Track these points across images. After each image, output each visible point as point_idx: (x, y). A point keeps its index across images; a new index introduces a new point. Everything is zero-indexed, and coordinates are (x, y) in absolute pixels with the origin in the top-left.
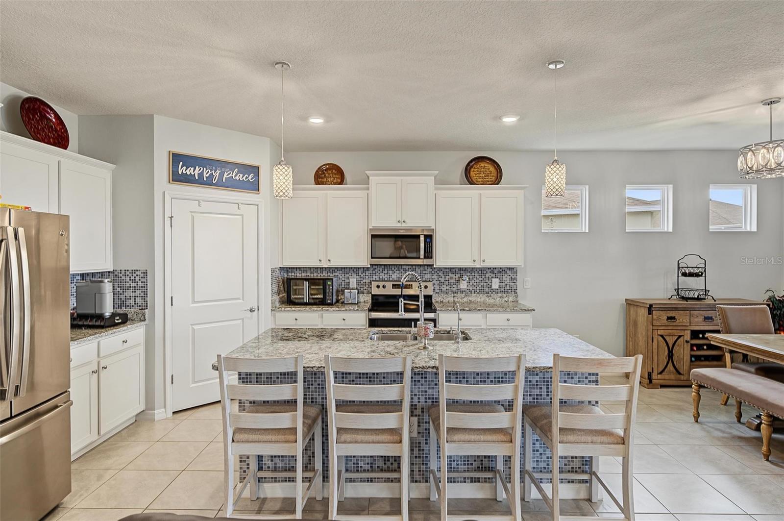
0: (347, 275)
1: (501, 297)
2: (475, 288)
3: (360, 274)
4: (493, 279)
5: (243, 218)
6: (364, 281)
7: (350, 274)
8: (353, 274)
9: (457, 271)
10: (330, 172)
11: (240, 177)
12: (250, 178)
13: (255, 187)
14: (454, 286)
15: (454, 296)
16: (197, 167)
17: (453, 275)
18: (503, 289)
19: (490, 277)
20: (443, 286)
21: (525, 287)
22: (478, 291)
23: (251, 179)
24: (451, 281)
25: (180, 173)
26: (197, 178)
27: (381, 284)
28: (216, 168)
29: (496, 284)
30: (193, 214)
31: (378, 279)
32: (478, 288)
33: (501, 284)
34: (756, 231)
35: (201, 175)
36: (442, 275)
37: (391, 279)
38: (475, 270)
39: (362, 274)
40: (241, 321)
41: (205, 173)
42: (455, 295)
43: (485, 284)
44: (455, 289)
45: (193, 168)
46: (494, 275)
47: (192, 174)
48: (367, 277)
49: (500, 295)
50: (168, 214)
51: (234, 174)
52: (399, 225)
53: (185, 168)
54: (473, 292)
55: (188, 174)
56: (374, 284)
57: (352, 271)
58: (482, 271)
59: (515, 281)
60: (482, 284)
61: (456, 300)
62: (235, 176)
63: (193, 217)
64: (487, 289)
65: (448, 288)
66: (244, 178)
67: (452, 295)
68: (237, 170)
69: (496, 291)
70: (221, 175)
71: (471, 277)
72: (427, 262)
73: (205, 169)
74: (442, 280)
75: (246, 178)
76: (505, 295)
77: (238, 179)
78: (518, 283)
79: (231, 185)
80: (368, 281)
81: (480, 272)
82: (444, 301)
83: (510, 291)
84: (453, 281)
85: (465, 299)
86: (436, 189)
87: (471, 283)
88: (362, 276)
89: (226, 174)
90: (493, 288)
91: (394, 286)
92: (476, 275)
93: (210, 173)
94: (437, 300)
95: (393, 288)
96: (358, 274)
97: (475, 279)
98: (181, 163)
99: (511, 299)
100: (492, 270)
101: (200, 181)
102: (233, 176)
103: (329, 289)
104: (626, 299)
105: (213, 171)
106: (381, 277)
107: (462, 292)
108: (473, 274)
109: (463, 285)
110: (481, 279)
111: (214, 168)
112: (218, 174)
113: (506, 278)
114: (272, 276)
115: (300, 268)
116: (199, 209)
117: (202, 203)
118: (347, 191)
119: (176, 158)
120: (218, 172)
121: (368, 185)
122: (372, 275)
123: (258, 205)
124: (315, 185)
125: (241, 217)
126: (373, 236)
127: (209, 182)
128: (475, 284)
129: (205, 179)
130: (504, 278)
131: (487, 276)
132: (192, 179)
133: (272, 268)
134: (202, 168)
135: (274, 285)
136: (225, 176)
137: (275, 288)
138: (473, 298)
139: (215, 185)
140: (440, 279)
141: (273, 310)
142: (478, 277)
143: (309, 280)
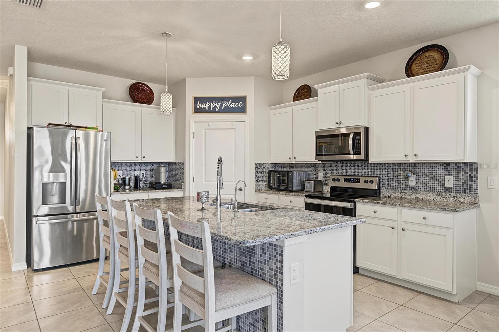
0: (317, 171)
1: (454, 197)
4: (446, 177)
7: (319, 170)
10: (304, 91)
11: (233, 105)
13: (243, 110)
14: (402, 182)
15: (401, 193)
16: (207, 103)
17: (402, 172)
18: (458, 188)
19: (442, 174)
20: (393, 182)
21: (489, 187)
22: (429, 189)
23: (240, 105)
24: (399, 177)
25: (198, 107)
26: (207, 109)
27: (336, 178)
28: (218, 101)
29: (449, 182)
30: (206, 130)
32: (429, 185)
33: (457, 183)
35: (209, 107)
36: (391, 171)
37: (348, 174)
38: (424, 166)
39: (327, 169)
41: (212, 106)
42: (403, 191)
43: (436, 182)
44: (404, 186)
45: (205, 104)
46: (447, 173)
47: (205, 107)
49: (453, 194)
50: (192, 131)
51: (229, 103)
52: (337, 126)
53: (201, 104)
54: (422, 189)
55: (203, 107)
56: (332, 178)
57: (320, 167)
58: (433, 166)
59: (474, 179)
60: (433, 182)
61: (404, 196)
63: (205, 132)
64: (439, 188)
65: (397, 184)
66: (236, 105)
67: (400, 191)
68: (231, 101)
69: (450, 190)
70: (221, 105)
71: (420, 174)
72: (356, 157)
73: (212, 103)
74: (391, 176)
75: (237, 105)
76: (459, 195)
78: (480, 182)
79: (228, 110)
81: (431, 168)
82: (392, 196)
83: (467, 191)
84: (402, 177)
85: (413, 196)
86: (370, 88)
87: (421, 180)
89: (224, 104)
90: (446, 186)
92: (426, 171)
93: (214, 105)
94: (386, 195)
95: (344, 182)
96: (324, 170)
97: (424, 176)
98: (199, 102)
99: (468, 200)
100: (446, 165)
101: (209, 111)
102: (229, 105)
103: (290, 179)
105: (217, 104)
107: (411, 189)
108: (422, 171)
109: (412, 181)
110: (432, 176)
111: (217, 102)
113: (463, 176)
114: (257, 169)
115: (280, 164)
116: (209, 127)
117: (210, 124)
118: (305, 104)
119: (197, 100)
120: (219, 104)
121: (317, 96)
122: (334, 170)
123: (245, 122)
124: (294, 101)
125: (234, 130)
126: (317, 137)
127: (214, 111)
128: (425, 181)
129: (212, 109)
130: (460, 176)
131: (439, 172)
132: (204, 110)
133: (256, 163)
134: (210, 103)
135: (260, 175)
136: (224, 106)
137: (261, 177)
138: (421, 196)
139: (218, 112)
140: (389, 175)
141: (256, 191)
142: (428, 174)
143: (278, 172)
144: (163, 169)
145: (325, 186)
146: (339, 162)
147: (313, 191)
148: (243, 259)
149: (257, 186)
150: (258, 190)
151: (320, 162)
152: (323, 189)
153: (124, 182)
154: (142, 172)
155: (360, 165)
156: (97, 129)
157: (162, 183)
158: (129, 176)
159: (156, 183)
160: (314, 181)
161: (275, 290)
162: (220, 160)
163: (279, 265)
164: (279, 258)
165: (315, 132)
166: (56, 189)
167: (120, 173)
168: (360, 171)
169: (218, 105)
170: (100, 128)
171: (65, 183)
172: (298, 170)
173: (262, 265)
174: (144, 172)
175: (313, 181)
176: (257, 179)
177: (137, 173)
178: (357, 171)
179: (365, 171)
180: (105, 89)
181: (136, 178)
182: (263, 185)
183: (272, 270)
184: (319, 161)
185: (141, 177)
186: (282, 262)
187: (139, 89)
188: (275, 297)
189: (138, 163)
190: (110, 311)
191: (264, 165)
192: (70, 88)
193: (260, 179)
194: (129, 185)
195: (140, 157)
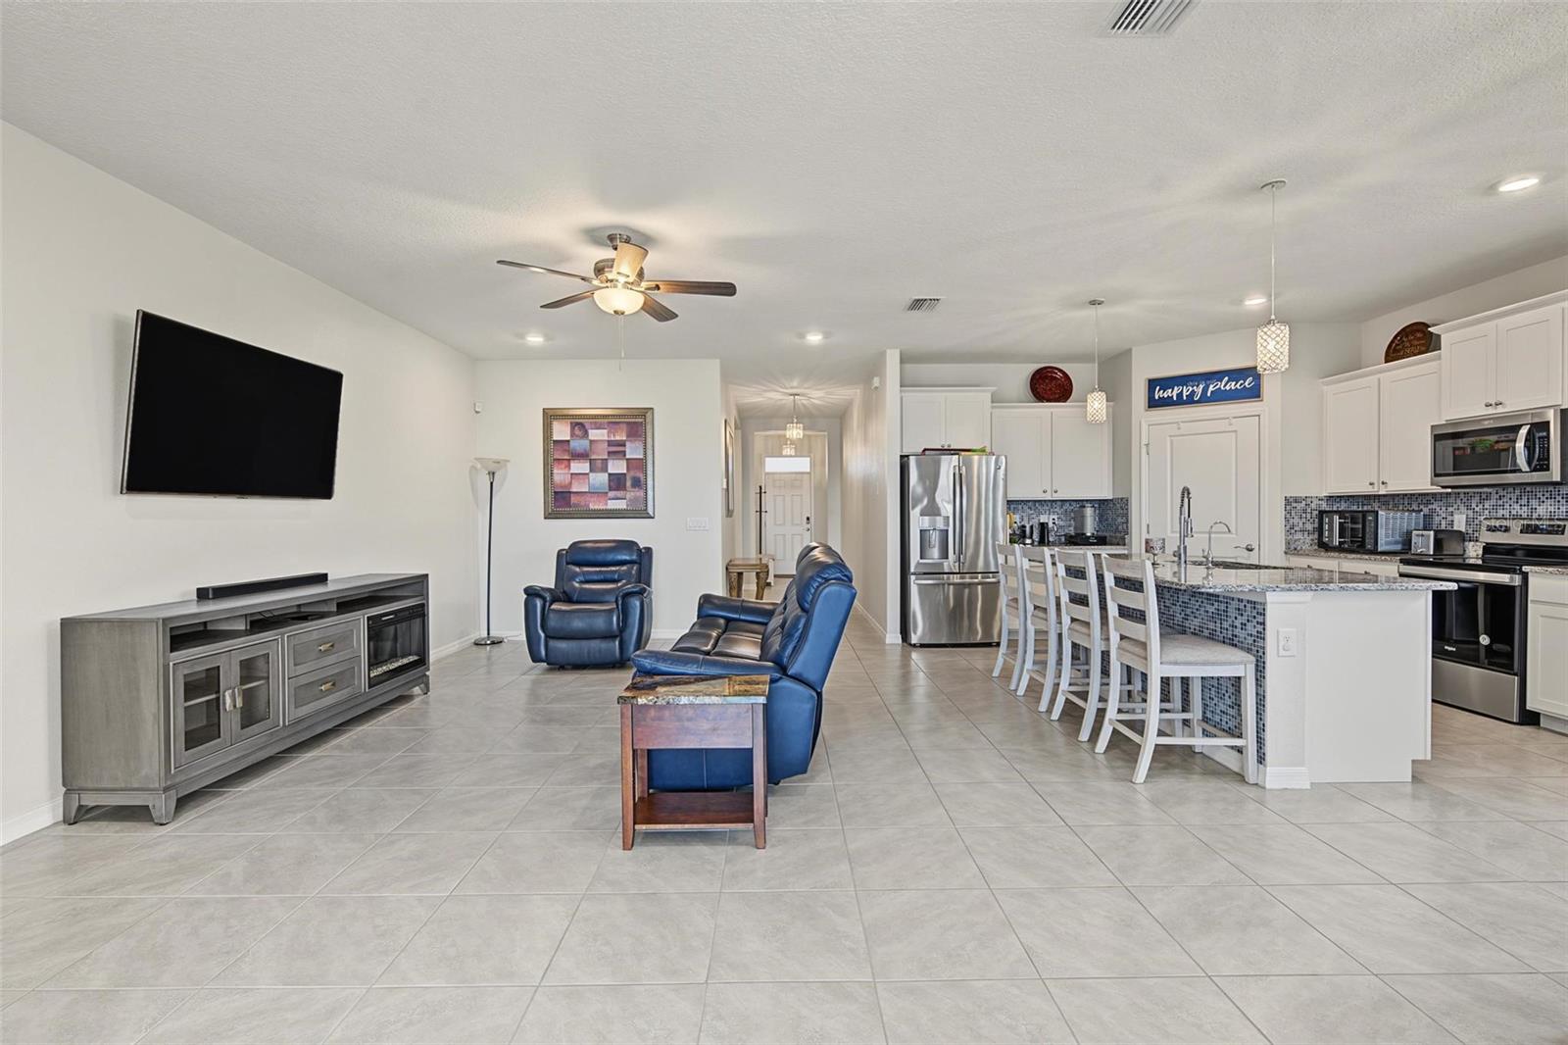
0: (1450, 509)
3: (1474, 506)
5: (1236, 434)
7: (1455, 506)
8: (1463, 508)
11: (1232, 385)
12: (1246, 384)
13: (1255, 393)
16: (1176, 387)
23: (1249, 385)
25: (1157, 397)
26: (1175, 399)
28: (1198, 382)
30: (1173, 438)
37: (1534, 516)
39: (1477, 506)
41: (1185, 391)
45: (1171, 390)
47: (1170, 395)
50: (1144, 441)
51: (1223, 383)
52: (1490, 411)
53: (1162, 391)
55: (1166, 396)
57: (1459, 501)
62: (1225, 386)
63: (1172, 442)
68: (1226, 378)
70: (1205, 390)
73: (1185, 387)
75: (1241, 385)
77: (1229, 389)
79: (1220, 397)
88: (1477, 509)
89: (1212, 386)
93: (1191, 389)
95: (1522, 533)
96: (1469, 508)
98: (1158, 388)
101: (1179, 402)
102: (1222, 386)
103: (1370, 527)
105: (1195, 387)
111: (1196, 383)
114: (1288, 508)
115: (1354, 496)
116: (1178, 432)
117: (1182, 425)
118: (1413, 367)
119: (1153, 384)
120: (1201, 386)
121: (1440, 349)
122: (1495, 507)
123: (1259, 416)
124: (1386, 362)
125: (1233, 434)
126: (1437, 438)
127: (1190, 401)
129: (1185, 398)
132: (1170, 401)
133: (1288, 495)
134: (1181, 387)
135: (1296, 520)
136: (1211, 388)
137: (1301, 525)
139: (1197, 402)
141: (1286, 553)
143: (1341, 514)
144: (1089, 511)
145: (1472, 543)
146: (1511, 489)
147: (1432, 553)
148: (1211, 626)
149: (1288, 543)
150: (1291, 550)
151: (1449, 490)
152: (1465, 551)
153: (1024, 532)
154: (1052, 517)
156: (984, 451)
157: (1089, 534)
158: (1031, 524)
159: (1077, 535)
160: (1436, 532)
161: (1253, 659)
162: (1186, 492)
163: (1260, 628)
164: (1260, 619)
165: (1432, 426)
166: (935, 538)
167: (1017, 518)
169: (1199, 390)
170: (988, 450)
171: (947, 531)
172: (1401, 508)
173: (1237, 631)
174: (1056, 517)
175: (1432, 533)
176: (1290, 529)
177: (1043, 519)
180: (995, 388)
181: (1043, 526)
182: (1306, 541)
183: (1251, 635)
184: (1443, 487)
185: (1051, 525)
186: (1263, 624)
187: (1046, 377)
188: (1251, 668)
189: (1045, 501)
190: (1021, 692)
191: (1309, 500)
192: (948, 394)
193: (1296, 528)
194: (1031, 537)
195: (1049, 491)
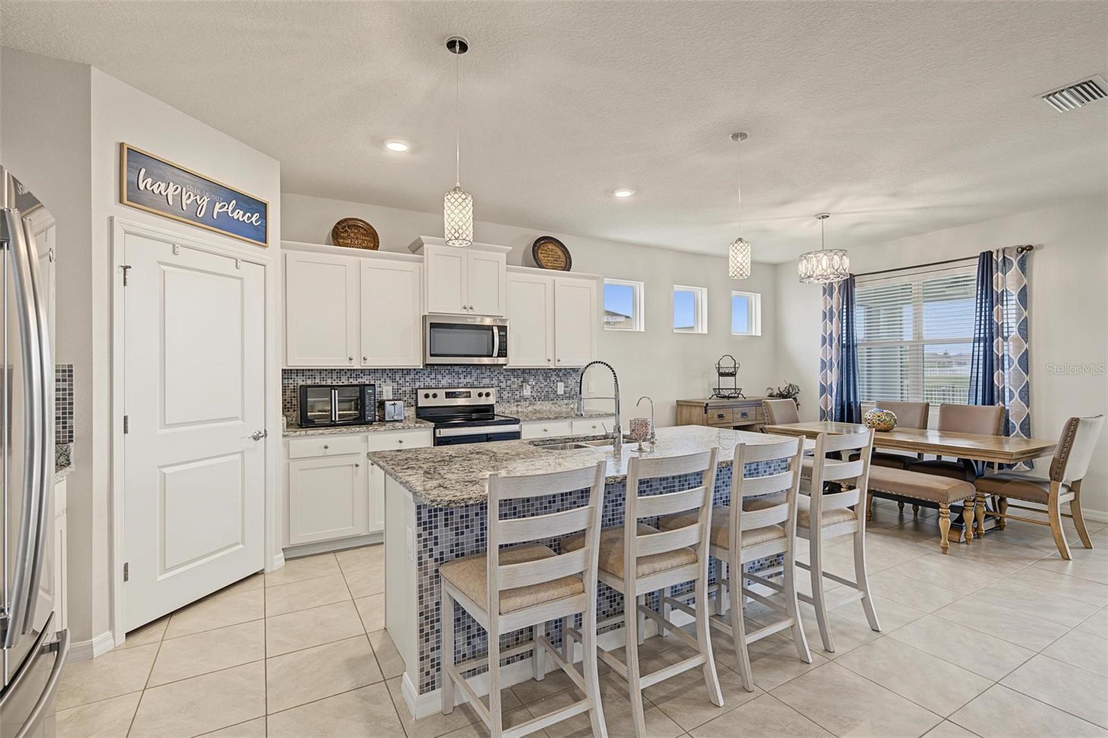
1: (566, 404)
2: (539, 394)
3: (398, 379)
4: (558, 384)
5: (242, 284)
6: (403, 389)
7: (382, 378)
8: (388, 381)
9: (520, 373)
10: (356, 231)
11: (238, 215)
12: (254, 219)
13: (260, 235)
14: (516, 392)
15: (518, 405)
16: (171, 184)
17: (516, 380)
19: (555, 381)
20: (505, 393)
21: (589, 390)
22: (543, 398)
23: (256, 222)
25: (141, 187)
26: (171, 204)
27: (431, 392)
28: (202, 190)
29: (561, 388)
30: (164, 267)
31: (422, 387)
32: (543, 394)
33: (567, 389)
34: (760, 335)
35: (178, 199)
36: (502, 379)
37: (440, 386)
38: (539, 372)
39: (400, 380)
40: (240, 455)
41: (184, 197)
42: (519, 403)
43: (550, 390)
44: (518, 396)
45: (164, 185)
46: (558, 379)
47: (164, 194)
48: (408, 384)
49: (566, 401)
50: (118, 262)
51: (231, 208)
52: (465, 312)
53: (150, 180)
54: (537, 400)
55: (156, 192)
56: (421, 393)
58: (547, 372)
59: (580, 384)
60: (546, 389)
61: (520, 410)
62: (233, 212)
63: (164, 273)
64: (552, 396)
65: (510, 395)
66: (246, 218)
67: (515, 403)
68: (234, 202)
69: (563, 397)
70: (211, 206)
71: (535, 381)
72: (501, 360)
73: (184, 189)
74: (503, 385)
75: (249, 218)
76: (570, 401)
77: (236, 217)
78: (584, 387)
79: (226, 226)
80: (408, 389)
81: (545, 375)
82: (507, 411)
83: (575, 397)
84: (516, 386)
85: (530, 408)
86: (508, 270)
87: (535, 389)
88: (400, 382)
89: (218, 206)
90: (558, 393)
91: (448, 395)
92: (541, 378)
93: (192, 198)
94: (499, 410)
95: (446, 397)
96: (394, 380)
97: (539, 383)
98: (143, 171)
99: (576, 405)
100: (557, 371)
101: (178, 211)
102: (230, 211)
103: (370, 400)
104: (677, 401)
105: (198, 197)
106: (426, 384)
107: (525, 400)
108: (537, 377)
109: (527, 392)
110: (546, 383)
111: (198, 191)
112: (205, 203)
113: (572, 382)
116: (173, 259)
117: (180, 250)
119: (126, 155)
120: (205, 199)
121: (423, 255)
122: (414, 380)
123: (265, 267)
125: (240, 282)
126: (430, 326)
128: (539, 390)
129: (184, 208)
130: (570, 383)
131: (552, 379)
132: (163, 203)
134: (179, 189)
136: (217, 209)
138: (539, 406)
139: (200, 221)
140: (501, 384)
142: (543, 381)
155: (460, 372)
165: (422, 315)
168: (460, 381)
178: (456, 381)
179: (468, 380)
